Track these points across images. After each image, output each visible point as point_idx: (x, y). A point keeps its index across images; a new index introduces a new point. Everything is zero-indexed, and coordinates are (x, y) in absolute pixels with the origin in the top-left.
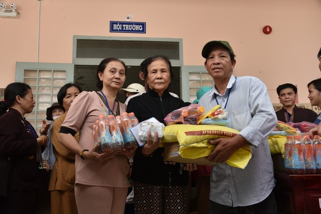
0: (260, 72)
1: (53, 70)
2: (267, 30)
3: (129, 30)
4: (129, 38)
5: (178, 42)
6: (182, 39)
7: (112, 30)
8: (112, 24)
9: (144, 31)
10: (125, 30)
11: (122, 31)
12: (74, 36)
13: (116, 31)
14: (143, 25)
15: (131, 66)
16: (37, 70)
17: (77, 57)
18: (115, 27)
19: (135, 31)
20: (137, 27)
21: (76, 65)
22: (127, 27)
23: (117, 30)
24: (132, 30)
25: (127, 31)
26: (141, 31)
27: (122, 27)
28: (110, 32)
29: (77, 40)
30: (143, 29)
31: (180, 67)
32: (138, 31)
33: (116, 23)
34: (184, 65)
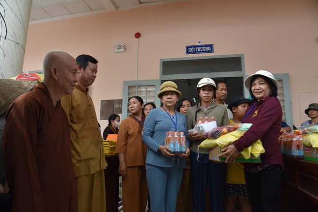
1: (146, 85)
3: (201, 52)
4: (201, 57)
5: (240, 57)
6: (243, 54)
7: (188, 52)
8: (188, 48)
9: (212, 51)
10: (198, 52)
11: (195, 52)
12: (161, 60)
14: (211, 46)
16: (136, 86)
17: (163, 75)
18: (190, 50)
19: (207, 51)
20: (207, 49)
21: (162, 81)
22: (199, 49)
23: (191, 52)
24: (203, 51)
26: (210, 51)
27: (195, 50)
28: (186, 54)
29: (163, 62)
30: (211, 49)
31: (242, 77)
32: (208, 52)
33: (190, 47)
34: (246, 75)
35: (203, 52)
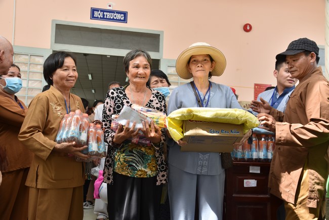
0: (238, 70)
1: (29, 55)
2: (247, 28)
3: (110, 19)
4: (110, 26)
5: (159, 35)
6: (163, 32)
7: (93, 17)
8: (93, 10)
9: (125, 21)
10: (106, 19)
11: (104, 19)
12: (53, 21)
13: (97, 18)
14: (125, 14)
15: (110, 56)
17: (55, 43)
18: (96, 14)
19: (118, 20)
20: (119, 16)
22: (108, 15)
25: (108, 19)
26: (123, 20)
27: (104, 15)
28: (91, 19)
29: (56, 24)
30: (125, 18)
31: (159, 60)
32: (120, 21)
33: (97, 10)
34: (164, 58)
35: (113, 20)
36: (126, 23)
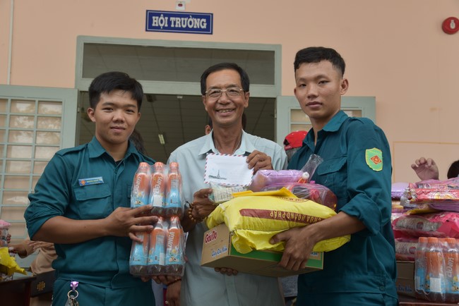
1: (37, 100)
2: (450, 27)
3: (181, 29)
4: (181, 42)
5: (273, 52)
6: (280, 46)
7: (150, 27)
8: (151, 15)
9: (208, 30)
10: (175, 28)
11: (169, 28)
12: (79, 38)
13: (158, 29)
14: (208, 18)
15: (184, 96)
17: (83, 77)
18: (156, 21)
19: (197, 29)
20: (197, 23)
21: (81, 92)
22: (178, 22)
23: (159, 27)
24: (187, 28)
25: (178, 29)
26: (204, 30)
27: (169, 22)
28: (146, 30)
30: (208, 26)
31: (275, 99)
32: (199, 31)
33: (158, 14)
34: (282, 95)
35: (187, 30)
36: (212, 34)
